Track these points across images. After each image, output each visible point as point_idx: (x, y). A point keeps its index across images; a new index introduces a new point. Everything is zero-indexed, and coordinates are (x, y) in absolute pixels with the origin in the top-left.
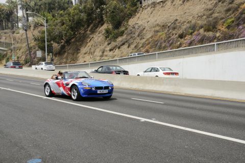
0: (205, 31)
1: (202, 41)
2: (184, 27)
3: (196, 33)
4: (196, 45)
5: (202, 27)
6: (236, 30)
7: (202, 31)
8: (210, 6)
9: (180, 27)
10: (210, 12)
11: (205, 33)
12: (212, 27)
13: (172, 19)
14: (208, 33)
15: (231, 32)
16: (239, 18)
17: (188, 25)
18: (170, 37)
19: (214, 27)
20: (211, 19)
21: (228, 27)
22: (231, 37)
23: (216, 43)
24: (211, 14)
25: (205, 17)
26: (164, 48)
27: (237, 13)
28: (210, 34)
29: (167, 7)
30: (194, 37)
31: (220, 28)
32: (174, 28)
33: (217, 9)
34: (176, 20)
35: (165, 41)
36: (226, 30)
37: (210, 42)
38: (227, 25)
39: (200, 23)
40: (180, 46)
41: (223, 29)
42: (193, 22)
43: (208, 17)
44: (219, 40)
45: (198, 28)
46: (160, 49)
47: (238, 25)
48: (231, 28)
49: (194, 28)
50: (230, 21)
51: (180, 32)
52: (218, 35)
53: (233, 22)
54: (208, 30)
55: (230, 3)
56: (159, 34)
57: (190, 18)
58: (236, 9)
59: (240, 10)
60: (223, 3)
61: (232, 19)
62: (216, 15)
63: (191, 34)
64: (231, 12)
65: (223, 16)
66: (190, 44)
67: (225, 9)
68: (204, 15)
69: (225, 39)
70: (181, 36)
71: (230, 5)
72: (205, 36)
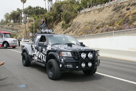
0: (109, 26)
1: (107, 31)
2: (99, 24)
3: (104, 26)
4: (104, 32)
5: (107, 24)
6: (123, 26)
7: (107, 26)
8: (111, 14)
9: (97, 24)
10: (111, 17)
11: (109, 27)
12: (112, 24)
13: (94, 20)
14: (110, 27)
15: (121, 27)
16: (125, 20)
17: (101, 23)
18: (92, 28)
19: (113, 24)
20: (112, 20)
21: (120, 24)
22: (121, 29)
23: (113, 32)
24: (112, 18)
25: (109, 19)
26: (90, 33)
27: (124, 18)
28: (111, 27)
29: (91, 14)
30: (103, 28)
31: (116, 25)
32: (94, 24)
33: (115, 16)
34: (96, 20)
35: (90, 30)
36: (119, 26)
37: (111, 31)
38: (119, 23)
39: (106, 22)
40: (97, 32)
41: (117, 25)
42: (103, 21)
43: (110, 19)
44: (115, 30)
45: (105, 24)
46: (87, 33)
47: (124, 23)
48: (121, 25)
49: (104, 24)
50: (121, 21)
51: (97, 26)
52: (115, 28)
53: (122, 22)
54: (110, 25)
55: (121, 13)
56: (87, 26)
57: (102, 20)
58: (123, 16)
59: (125, 17)
60: (117, 13)
61: (122, 21)
62: (114, 18)
63: (102, 27)
64: (121, 17)
65: (117, 19)
66: (102, 32)
67: (118, 16)
68: (109, 18)
69: (118, 30)
70: (98, 28)
71: (121, 14)
72: (109, 28)
